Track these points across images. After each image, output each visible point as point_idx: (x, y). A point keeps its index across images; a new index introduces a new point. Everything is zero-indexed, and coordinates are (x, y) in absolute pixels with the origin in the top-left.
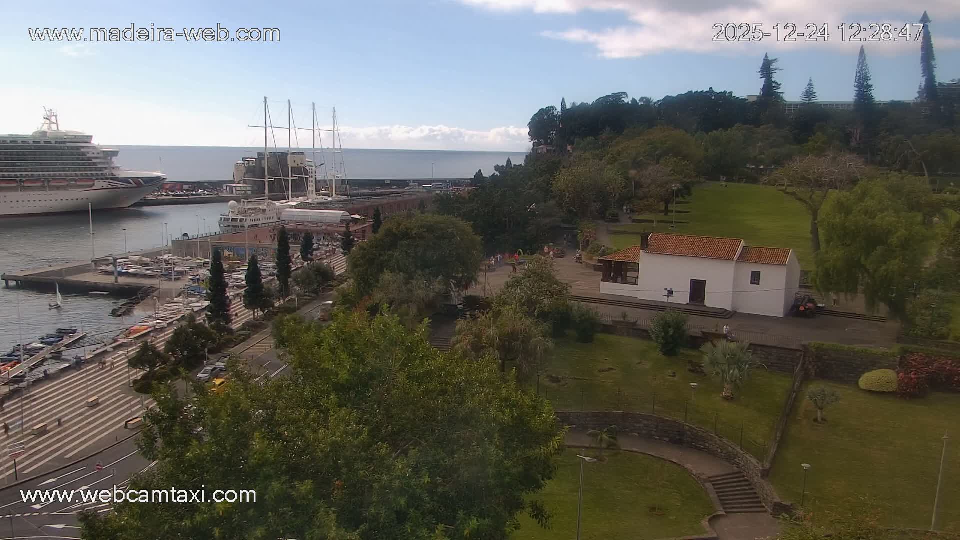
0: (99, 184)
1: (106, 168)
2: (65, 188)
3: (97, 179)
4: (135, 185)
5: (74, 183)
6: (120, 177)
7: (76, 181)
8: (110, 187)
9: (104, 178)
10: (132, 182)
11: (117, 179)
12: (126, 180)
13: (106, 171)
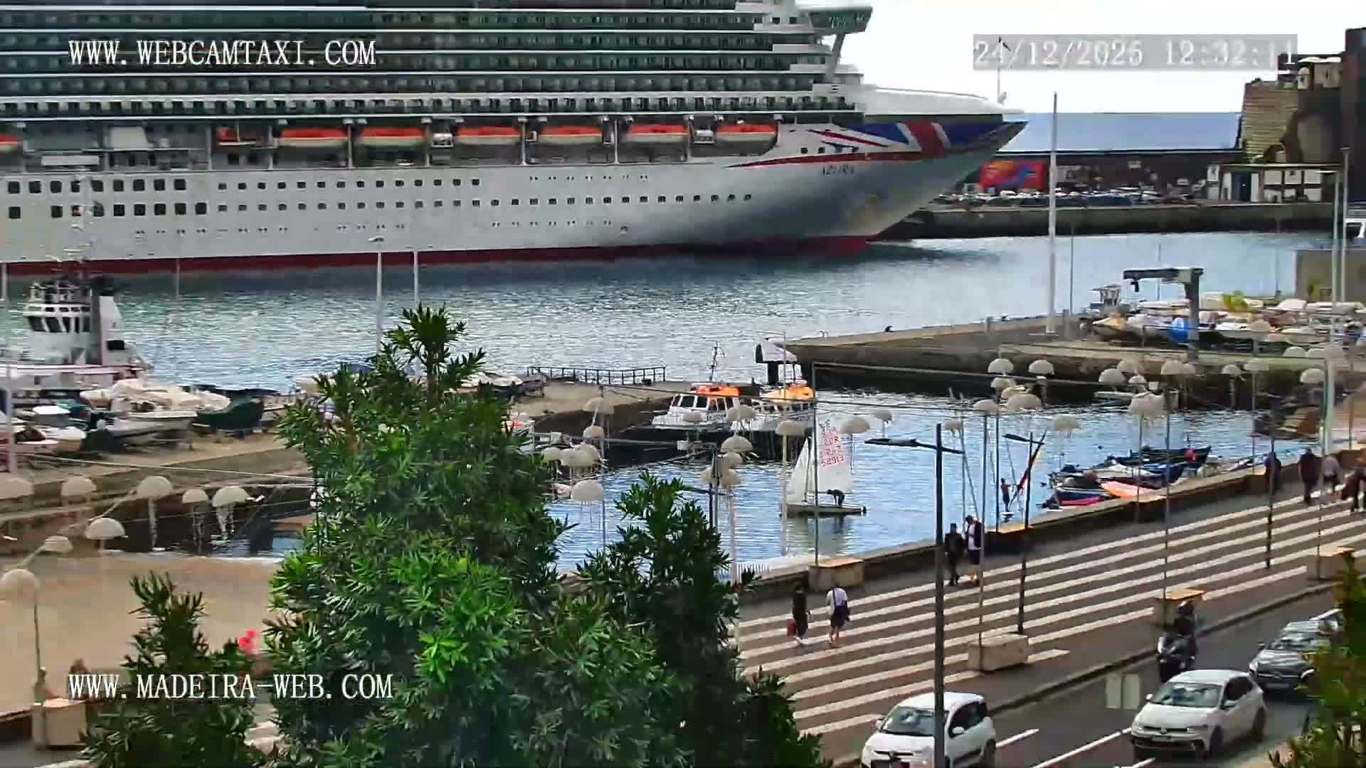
0: (792, 140)
1: (819, 79)
2: (676, 153)
3: (787, 120)
4: (914, 145)
5: (709, 133)
6: (870, 111)
7: (715, 126)
8: (830, 151)
9: (809, 115)
10: (907, 133)
11: (853, 120)
12: (886, 126)
13: (818, 90)
